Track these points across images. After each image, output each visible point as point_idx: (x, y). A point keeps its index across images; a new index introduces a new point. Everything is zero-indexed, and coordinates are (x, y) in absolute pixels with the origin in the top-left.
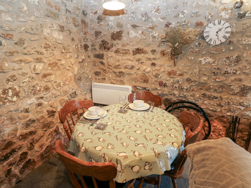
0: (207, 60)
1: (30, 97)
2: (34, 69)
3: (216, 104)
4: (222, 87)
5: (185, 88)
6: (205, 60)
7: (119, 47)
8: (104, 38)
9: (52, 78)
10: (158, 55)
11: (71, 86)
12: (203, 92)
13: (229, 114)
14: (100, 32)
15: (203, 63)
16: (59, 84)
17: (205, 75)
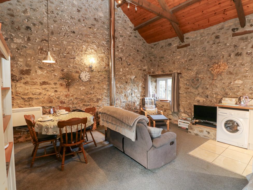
0: (83, 88)
4: (90, 100)
5: (75, 102)
7: (28, 80)
10: (58, 86)
12: (83, 103)
17: (83, 95)
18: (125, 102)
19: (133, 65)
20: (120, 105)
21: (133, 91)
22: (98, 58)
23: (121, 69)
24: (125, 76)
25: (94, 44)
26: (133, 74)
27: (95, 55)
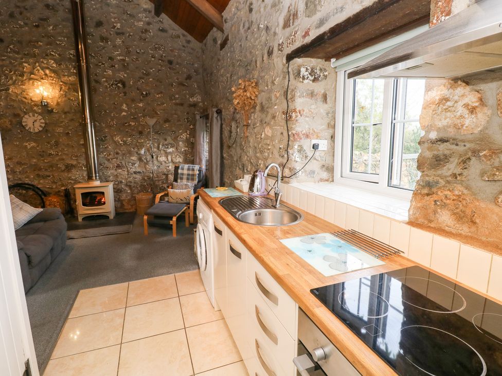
0: (32, 145)
3: (50, 182)
4: (51, 166)
5: (18, 170)
6: (29, 144)
15: (29, 147)
18: (139, 172)
19: (158, 94)
20: (127, 179)
21: (162, 152)
22: (61, 85)
23: (125, 105)
24: (134, 118)
25: (51, 59)
26: (158, 114)
27: (55, 79)
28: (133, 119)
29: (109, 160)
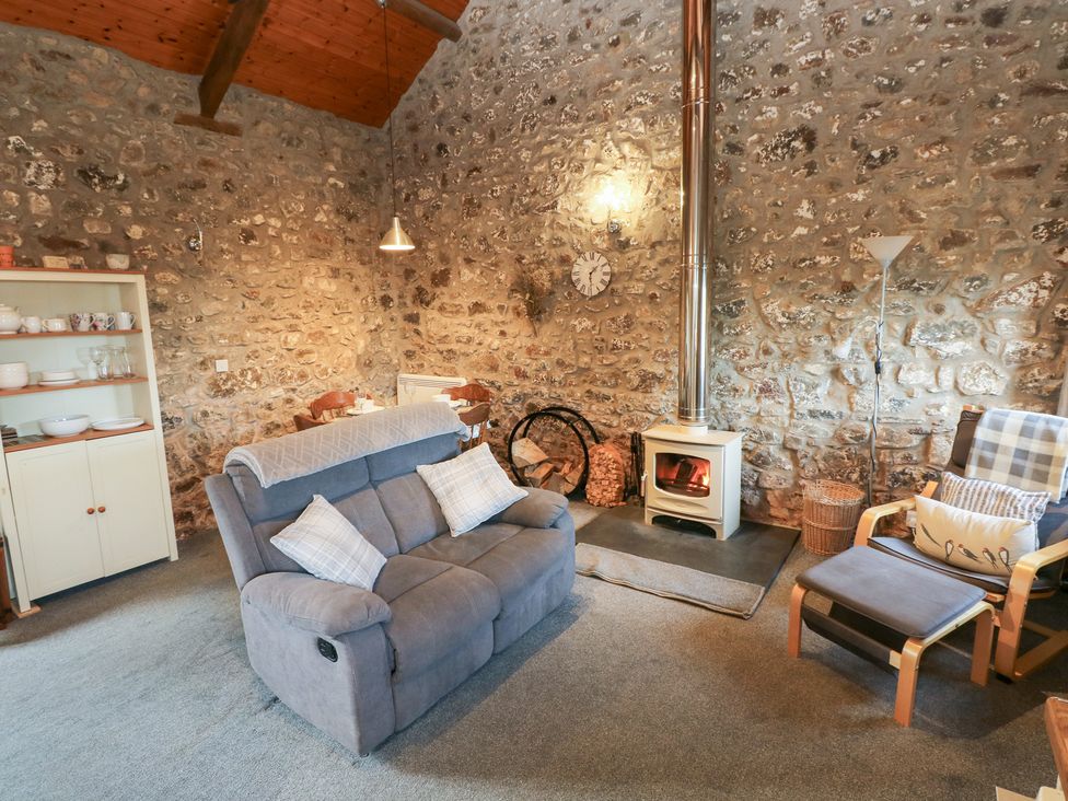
0: (584, 324)
1: (275, 386)
2: (285, 342)
3: (608, 411)
4: (615, 375)
5: (557, 379)
6: (580, 323)
7: (446, 299)
8: (420, 283)
9: (313, 358)
10: (510, 316)
11: (348, 375)
12: (587, 386)
13: (631, 430)
14: (414, 272)
15: (578, 329)
16: (326, 369)
17: (585, 353)
18: (827, 415)
20: (786, 430)
22: (651, 176)
23: (805, 204)
24: (833, 243)
26: (921, 220)
27: (639, 164)
28: (826, 244)
29: (742, 369)
